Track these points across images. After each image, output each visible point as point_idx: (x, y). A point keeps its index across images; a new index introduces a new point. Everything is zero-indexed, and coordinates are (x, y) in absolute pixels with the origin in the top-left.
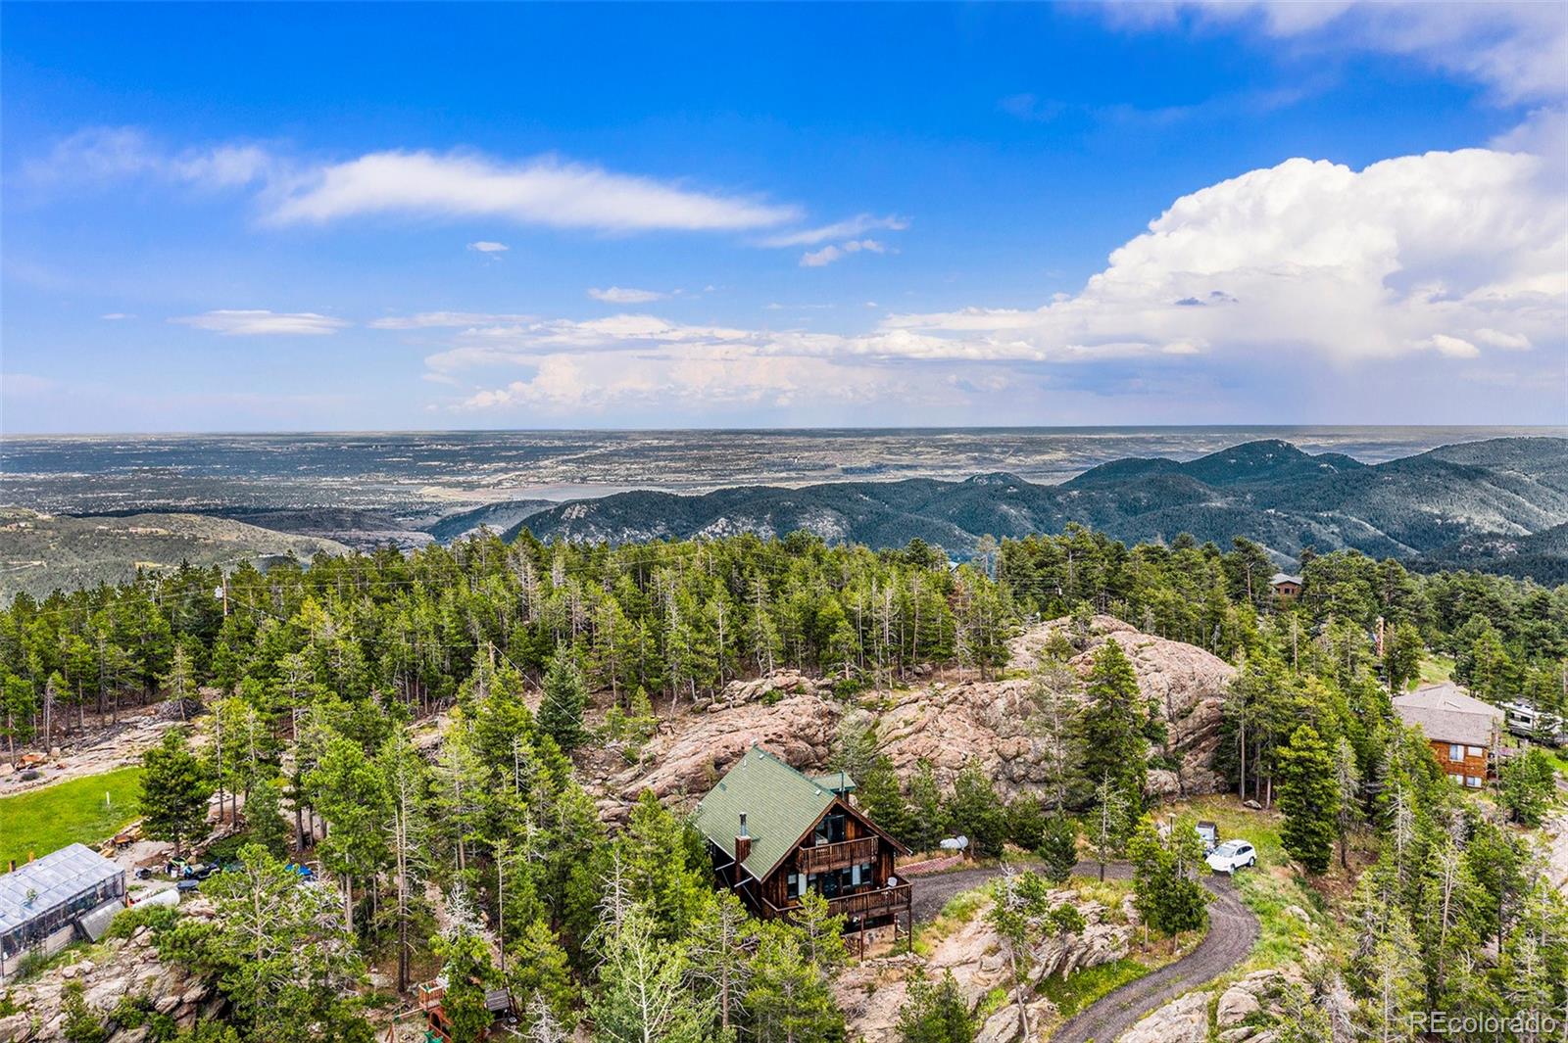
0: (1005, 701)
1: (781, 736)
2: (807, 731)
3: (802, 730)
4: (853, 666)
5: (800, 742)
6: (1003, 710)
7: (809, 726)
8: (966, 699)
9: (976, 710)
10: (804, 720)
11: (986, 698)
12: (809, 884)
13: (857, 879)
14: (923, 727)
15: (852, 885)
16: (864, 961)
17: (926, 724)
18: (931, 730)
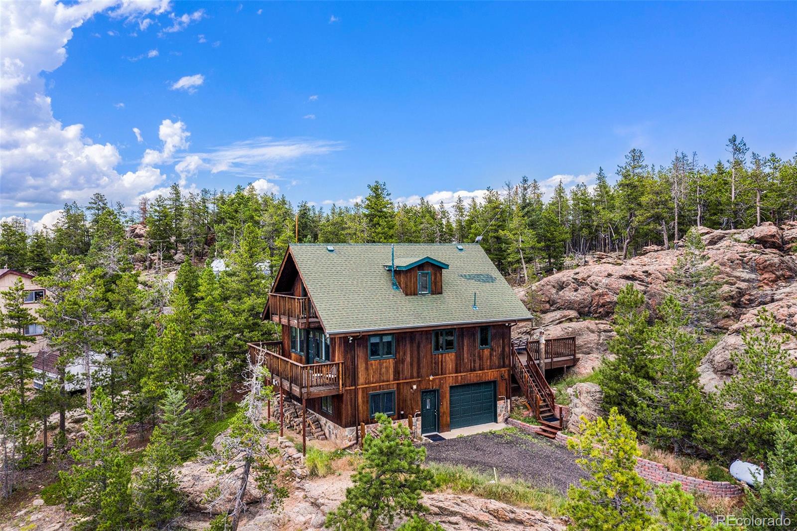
12: (302, 344)
13: (323, 354)
15: (320, 358)
16: (284, 437)
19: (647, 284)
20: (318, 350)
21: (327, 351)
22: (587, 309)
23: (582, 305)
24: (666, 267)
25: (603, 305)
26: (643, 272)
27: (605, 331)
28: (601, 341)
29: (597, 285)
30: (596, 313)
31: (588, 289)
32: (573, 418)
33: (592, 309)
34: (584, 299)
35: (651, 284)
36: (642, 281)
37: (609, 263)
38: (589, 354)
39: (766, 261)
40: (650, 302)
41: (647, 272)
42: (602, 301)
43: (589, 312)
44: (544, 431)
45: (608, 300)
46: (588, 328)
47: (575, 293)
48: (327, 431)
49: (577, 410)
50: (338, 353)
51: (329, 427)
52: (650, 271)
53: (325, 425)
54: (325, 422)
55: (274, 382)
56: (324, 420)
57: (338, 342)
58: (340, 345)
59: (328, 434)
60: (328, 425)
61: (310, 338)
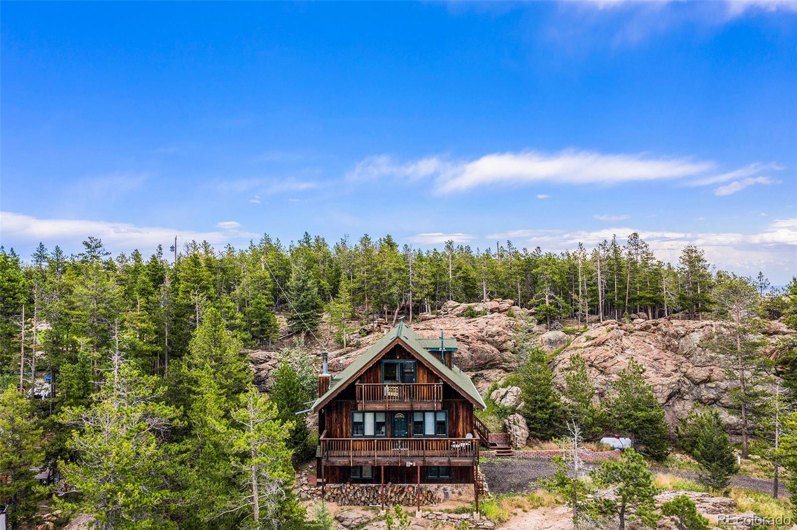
0: (702, 334)
1: (468, 337)
2: (496, 338)
3: (490, 336)
4: (552, 294)
5: (488, 345)
6: (698, 342)
7: (498, 334)
8: (659, 329)
9: (667, 338)
10: (494, 329)
11: (682, 331)
12: (378, 426)
13: (430, 429)
14: (603, 342)
15: (424, 434)
16: (421, 511)
17: (607, 340)
18: (611, 345)
19: (468, 344)
20: (420, 427)
21: (439, 426)
26: (461, 335)
32: (516, 438)
35: (471, 343)
41: (463, 335)
48: (440, 494)
49: (518, 433)
50: (463, 424)
51: (445, 489)
52: (467, 335)
53: (436, 489)
54: (436, 487)
55: (409, 464)
56: (435, 486)
57: (463, 415)
58: (467, 418)
59: (442, 496)
60: (442, 488)
61: (396, 418)
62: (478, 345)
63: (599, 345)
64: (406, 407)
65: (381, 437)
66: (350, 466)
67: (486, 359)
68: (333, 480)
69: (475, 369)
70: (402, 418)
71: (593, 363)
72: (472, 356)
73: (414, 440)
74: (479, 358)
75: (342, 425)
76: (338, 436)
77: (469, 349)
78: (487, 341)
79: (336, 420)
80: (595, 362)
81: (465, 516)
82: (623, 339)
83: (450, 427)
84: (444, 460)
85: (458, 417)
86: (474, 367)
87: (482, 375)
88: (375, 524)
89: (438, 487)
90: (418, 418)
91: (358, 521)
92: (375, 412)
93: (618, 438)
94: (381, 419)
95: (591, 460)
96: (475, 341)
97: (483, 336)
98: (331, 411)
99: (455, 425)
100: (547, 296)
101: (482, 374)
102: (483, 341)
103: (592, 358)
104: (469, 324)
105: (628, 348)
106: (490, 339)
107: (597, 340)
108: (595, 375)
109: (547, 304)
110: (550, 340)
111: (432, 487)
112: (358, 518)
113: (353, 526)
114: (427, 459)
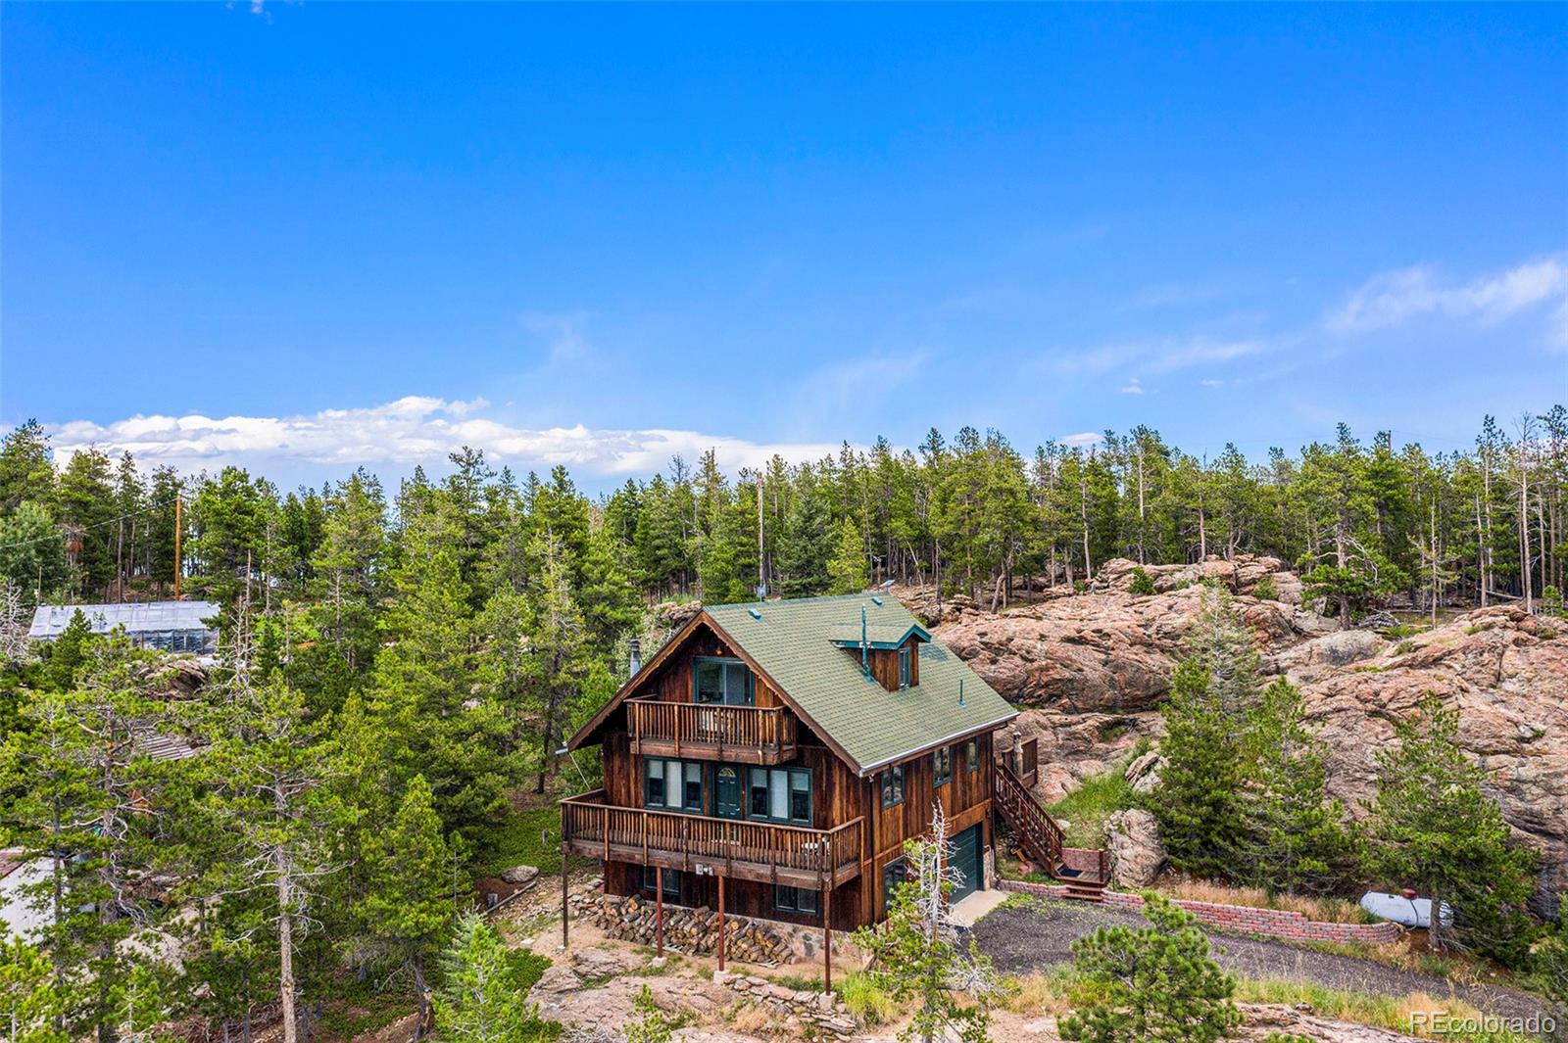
1: (1109, 636)
2: (1183, 640)
3: (1167, 635)
5: (1157, 656)
7: (1190, 632)
10: (1184, 621)
12: (691, 792)
13: (780, 807)
14: (1440, 659)
15: (770, 816)
16: (726, 971)
17: (1450, 653)
18: (1458, 667)
19: (1107, 650)
20: (761, 801)
21: (797, 800)
22: (1016, 691)
23: (1009, 686)
24: (1127, 623)
25: (1047, 685)
26: (1093, 631)
27: (1062, 725)
28: (1061, 742)
29: (1028, 652)
30: (1032, 697)
31: (1018, 660)
32: (1121, 865)
33: (1027, 691)
34: (1014, 676)
35: (1113, 649)
36: (1098, 646)
37: (1025, 616)
38: (1047, 763)
39: (1259, 614)
40: (1116, 676)
41: (1099, 631)
42: (1045, 679)
43: (1019, 696)
44: (1072, 891)
45: (1057, 677)
46: (1038, 722)
47: (993, 667)
48: (798, 946)
49: (1127, 853)
50: (842, 802)
51: (806, 937)
52: (1105, 631)
53: (791, 935)
54: (790, 930)
55: (699, 870)
56: (788, 927)
57: (840, 783)
58: (848, 788)
59: (801, 951)
60: (801, 934)
61: (722, 778)
62: (1128, 654)
63: (1424, 664)
64: (711, 752)
65: (694, 813)
66: (642, 866)
67: (1147, 687)
68: (615, 888)
69: (1123, 708)
70: (732, 779)
71: (1384, 706)
72: (1112, 679)
73: (751, 826)
74: (1129, 684)
75: (629, 781)
76: (623, 802)
77: (1105, 663)
78: (1158, 646)
79: (620, 768)
80: (1391, 706)
81: (804, 996)
82: (1508, 653)
83: (815, 806)
84: (765, 870)
85: (831, 785)
86: (1120, 704)
87: (1134, 723)
88: (624, 979)
89: (794, 931)
90: (759, 781)
91: (605, 969)
92: (685, 762)
93: (1411, 897)
94: (694, 776)
95: (1299, 941)
96: (1124, 646)
97: (1149, 636)
98: (612, 754)
99: (825, 803)
100: (1340, 547)
101: (1135, 720)
102: (1149, 646)
103: (1384, 696)
104: (1127, 609)
105: (1511, 677)
106: (1168, 642)
107: (1421, 654)
108: (1381, 737)
109: (1341, 565)
110: (1334, 651)
111: (783, 928)
112: (606, 964)
113: (593, 977)
114: (736, 864)
